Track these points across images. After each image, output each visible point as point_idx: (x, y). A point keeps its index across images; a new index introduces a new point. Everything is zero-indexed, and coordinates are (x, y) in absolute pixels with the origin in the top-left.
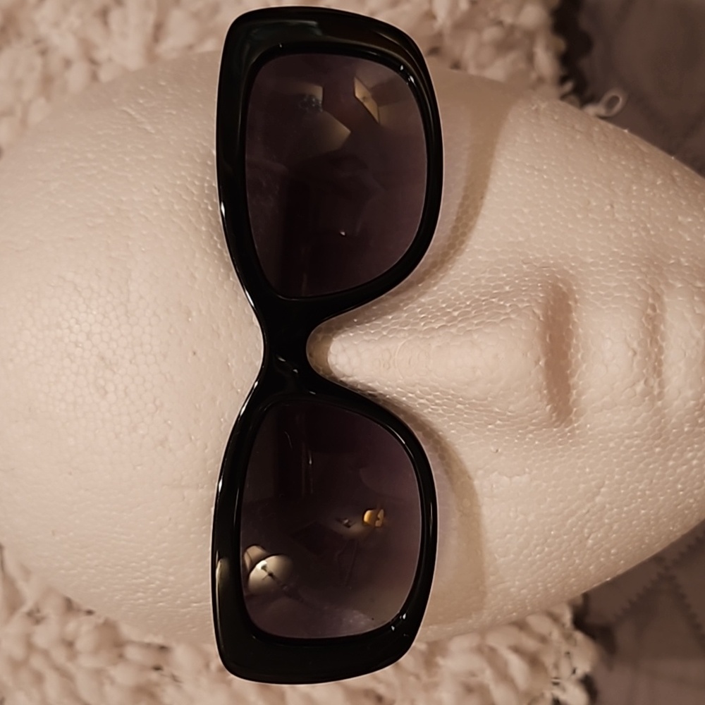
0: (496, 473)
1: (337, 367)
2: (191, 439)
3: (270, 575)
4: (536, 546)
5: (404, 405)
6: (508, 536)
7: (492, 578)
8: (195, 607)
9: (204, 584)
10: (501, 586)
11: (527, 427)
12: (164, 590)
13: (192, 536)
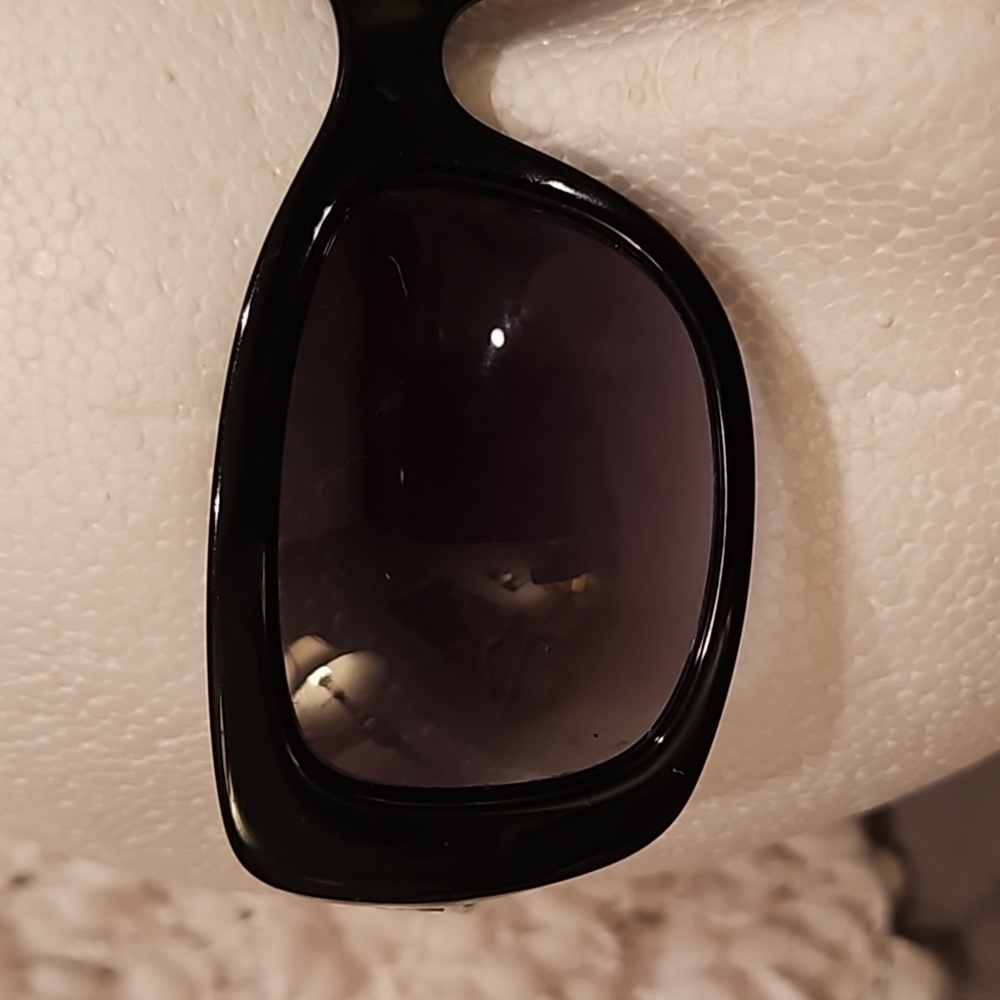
0: (885, 385)
1: (514, 113)
2: (160, 287)
3: (339, 696)
4: (970, 571)
5: (672, 210)
6: (906, 547)
7: (860, 661)
8: (167, 750)
9: (188, 678)
10: (875, 686)
11: (972, 242)
12: (94, 701)
13: (161, 543)
